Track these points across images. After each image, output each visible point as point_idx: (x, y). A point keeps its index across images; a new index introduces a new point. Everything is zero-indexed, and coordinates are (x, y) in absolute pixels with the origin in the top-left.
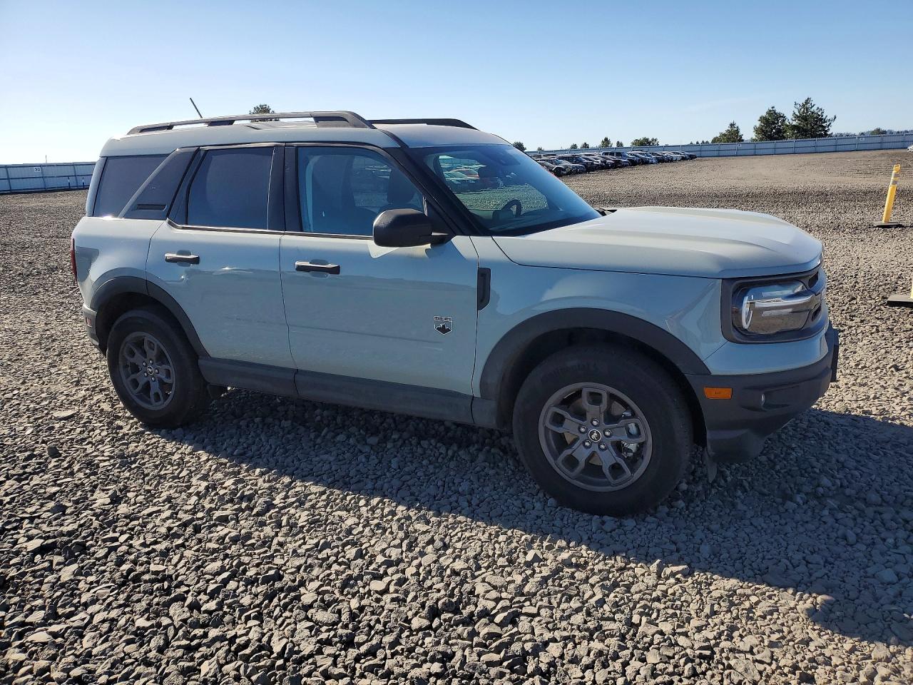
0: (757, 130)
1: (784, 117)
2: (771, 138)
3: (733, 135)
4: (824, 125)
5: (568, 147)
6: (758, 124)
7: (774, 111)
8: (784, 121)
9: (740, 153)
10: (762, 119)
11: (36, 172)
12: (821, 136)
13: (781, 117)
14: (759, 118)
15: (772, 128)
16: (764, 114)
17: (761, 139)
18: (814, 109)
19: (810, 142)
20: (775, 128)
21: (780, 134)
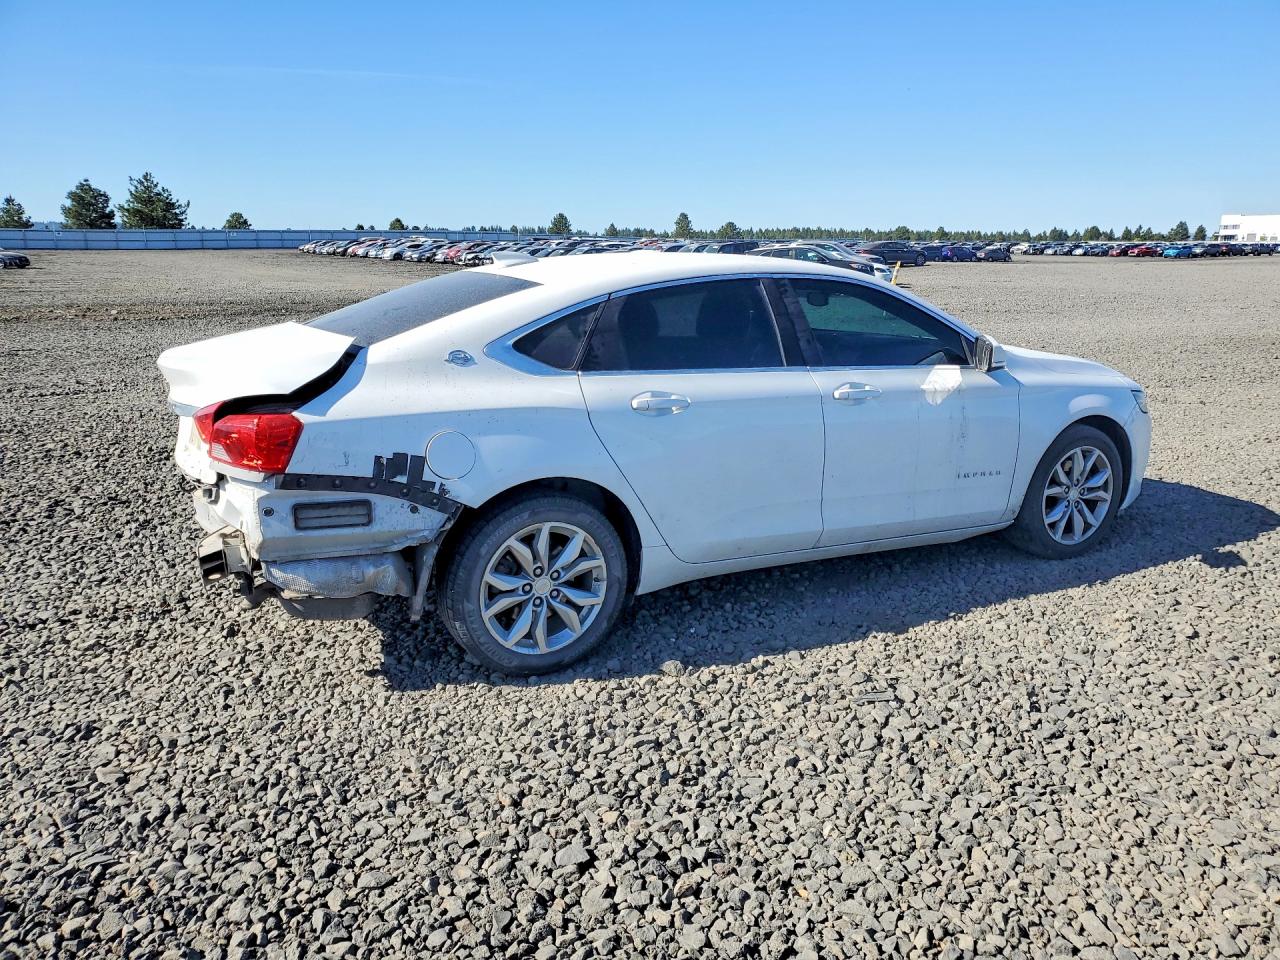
0: (66, 211)
1: (105, 195)
2: (92, 225)
4: (177, 211)
6: (67, 203)
7: (89, 185)
8: (107, 200)
10: (72, 196)
12: (173, 227)
13: (101, 195)
14: (66, 194)
15: (88, 209)
16: (74, 189)
17: (78, 227)
18: (159, 188)
19: (157, 235)
20: (95, 211)
21: (105, 220)
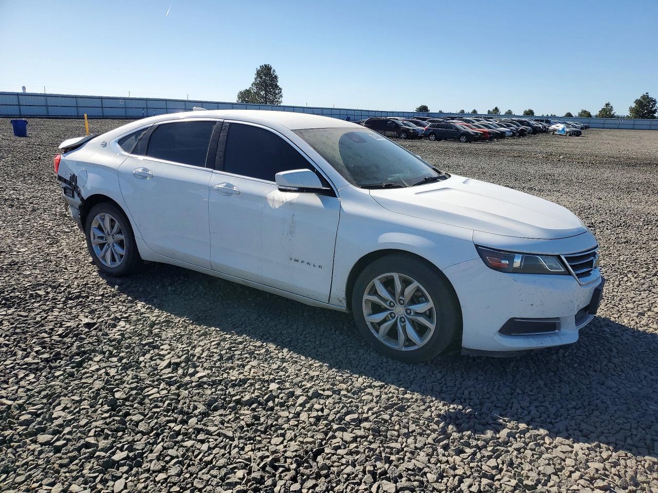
0: (632, 110)
1: (655, 101)
2: (643, 117)
3: (607, 113)
5: (459, 112)
6: (634, 105)
7: (648, 96)
8: (655, 104)
9: (620, 126)
10: (637, 102)
11: (121, 103)
13: (653, 101)
14: (634, 101)
15: (644, 108)
16: (639, 98)
17: (635, 117)
20: (647, 109)
21: (650, 114)
